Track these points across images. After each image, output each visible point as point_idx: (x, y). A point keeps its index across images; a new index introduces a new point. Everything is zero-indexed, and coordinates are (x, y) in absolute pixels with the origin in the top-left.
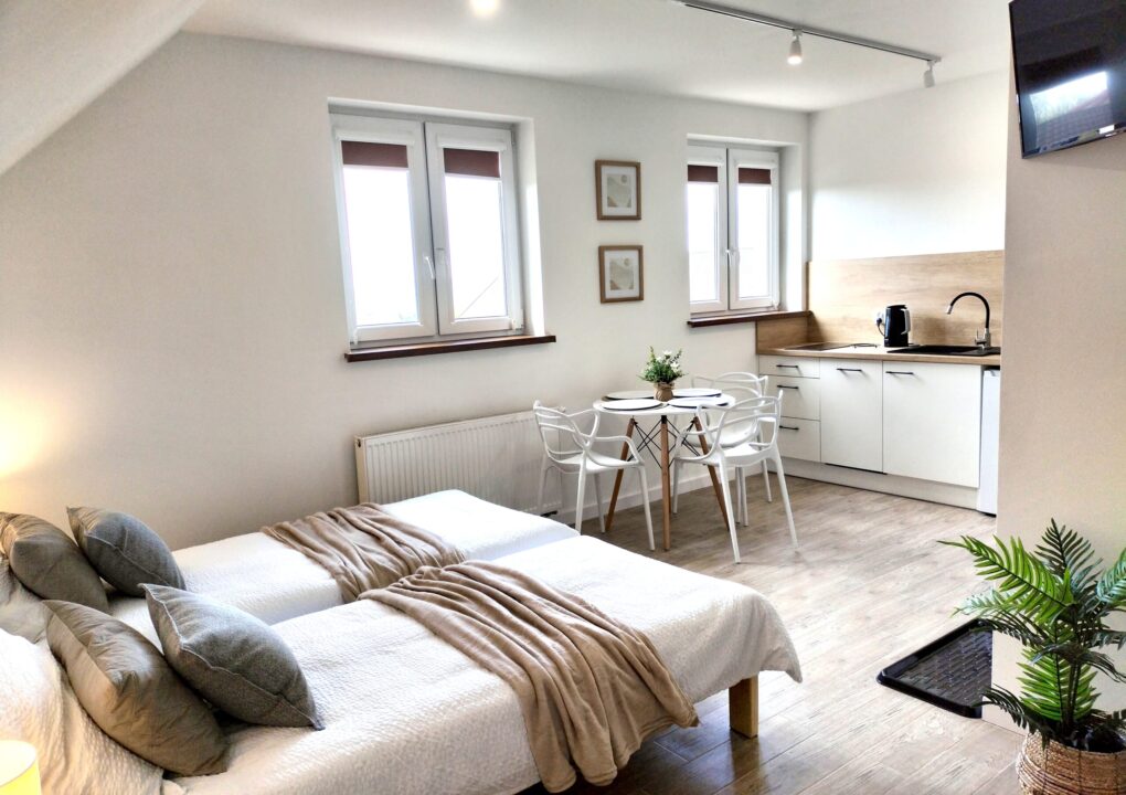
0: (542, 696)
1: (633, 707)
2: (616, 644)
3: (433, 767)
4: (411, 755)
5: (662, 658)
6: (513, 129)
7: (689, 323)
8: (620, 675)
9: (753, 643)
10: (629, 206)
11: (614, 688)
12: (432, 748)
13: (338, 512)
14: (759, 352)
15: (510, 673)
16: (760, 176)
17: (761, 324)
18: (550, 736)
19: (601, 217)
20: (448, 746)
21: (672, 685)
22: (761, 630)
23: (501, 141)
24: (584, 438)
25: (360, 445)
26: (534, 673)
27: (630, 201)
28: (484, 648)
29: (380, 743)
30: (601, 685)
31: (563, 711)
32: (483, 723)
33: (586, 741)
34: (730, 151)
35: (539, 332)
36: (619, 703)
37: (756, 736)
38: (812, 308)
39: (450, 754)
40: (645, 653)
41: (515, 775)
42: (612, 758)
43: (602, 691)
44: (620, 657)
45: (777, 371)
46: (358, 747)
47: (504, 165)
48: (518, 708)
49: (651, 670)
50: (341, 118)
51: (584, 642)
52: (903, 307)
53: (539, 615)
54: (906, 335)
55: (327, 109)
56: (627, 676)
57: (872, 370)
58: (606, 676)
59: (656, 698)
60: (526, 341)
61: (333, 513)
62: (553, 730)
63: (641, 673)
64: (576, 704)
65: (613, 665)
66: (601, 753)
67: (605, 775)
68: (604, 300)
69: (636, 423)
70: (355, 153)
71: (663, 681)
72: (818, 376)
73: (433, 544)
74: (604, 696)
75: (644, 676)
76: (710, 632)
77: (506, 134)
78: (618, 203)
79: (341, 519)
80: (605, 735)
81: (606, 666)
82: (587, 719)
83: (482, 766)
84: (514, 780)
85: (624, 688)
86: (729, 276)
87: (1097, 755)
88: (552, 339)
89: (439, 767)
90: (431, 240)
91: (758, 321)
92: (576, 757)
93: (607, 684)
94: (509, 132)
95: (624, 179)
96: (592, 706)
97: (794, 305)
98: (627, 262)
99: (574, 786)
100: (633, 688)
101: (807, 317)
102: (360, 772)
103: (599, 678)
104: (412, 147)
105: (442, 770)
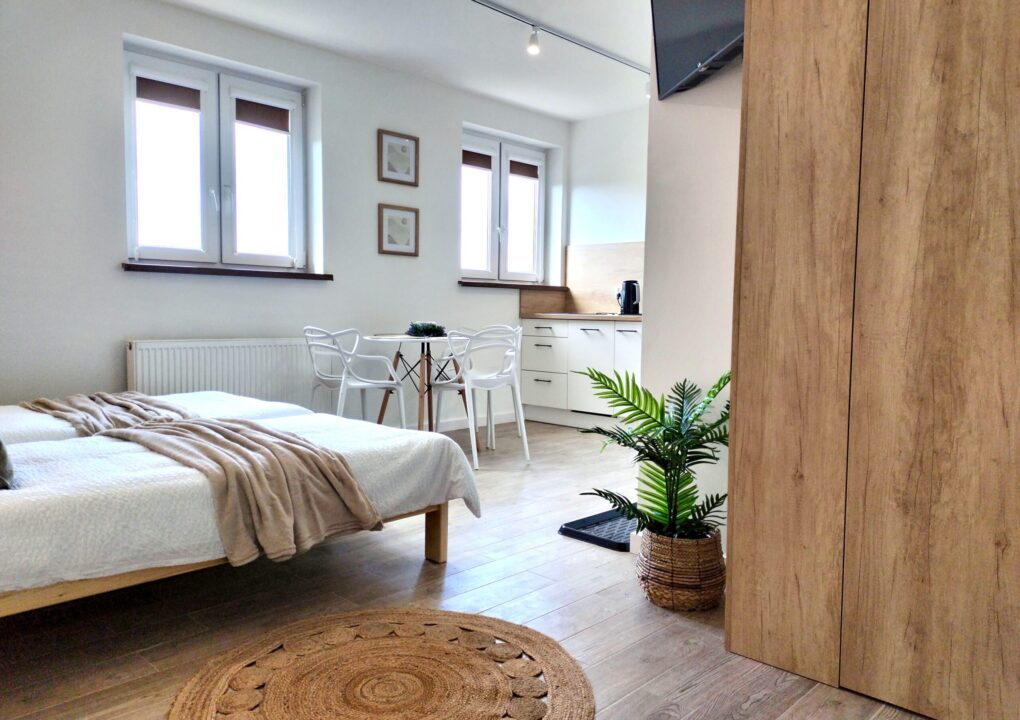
0: (233, 483)
1: (323, 508)
2: (311, 456)
3: (116, 522)
4: (96, 510)
5: (353, 472)
6: (304, 93)
7: (460, 282)
8: (311, 479)
9: (440, 475)
10: (408, 173)
11: (304, 488)
12: (118, 507)
13: (99, 396)
14: (523, 316)
15: (207, 466)
16: (530, 171)
17: (525, 292)
18: (237, 515)
19: (382, 179)
20: (134, 508)
21: (360, 494)
22: (448, 467)
23: (293, 101)
24: (347, 354)
25: (130, 348)
26: (228, 468)
27: (409, 169)
28: (190, 454)
29: (67, 497)
30: (291, 483)
31: (251, 497)
32: (173, 497)
33: (269, 522)
34: (503, 145)
35: (319, 270)
36: (308, 501)
37: (445, 562)
38: (569, 285)
39: (136, 515)
40: (338, 467)
41: (199, 545)
42: (292, 539)
43: (292, 488)
44: (314, 466)
45: (534, 332)
46: (46, 498)
47: (293, 120)
48: (208, 490)
49: (342, 480)
50: (137, 57)
51: (282, 452)
52: (635, 282)
53: (250, 438)
54: (637, 305)
55: (122, 45)
56: (318, 481)
57: (607, 329)
58: (297, 476)
59: (343, 502)
60: (306, 276)
61: (93, 395)
62: (240, 511)
63: (332, 481)
64: (263, 491)
65: (306, 471)
66: (283, 533)
67: (285, 550)
68: (381, 251)
69: (401, 356)
70: (148, 88)
71: (351, 489)
72: (566, 334)
73: (178, 412)
74: (293, 492)
75: (334, 485)
76: (401, 461)
77: (297, 96)
78: (397, 169)
79: (98, 399)
80: (289, 521)
81: (300, 473)
82: (273, 507)
83: (167, 530)
84: (198, 549)
85: (313, 489)
86: (499, 250)
87: (684, 541)
88: (329, 277)
89: (124, 523)
90: (219, 178)
91: (523, 289)
92: (260, 538)
93: (298, 484)
94: (300, 95)
95: (404, 149)
96: (279, 495)
97: (555, 281)
98: (404, 221)
99: (256, 560)
100: (324, 492)
101: (564, 291)
102: (42, 515)
103: (290, 478)
104: (206, 92)
105: (125, 527)
